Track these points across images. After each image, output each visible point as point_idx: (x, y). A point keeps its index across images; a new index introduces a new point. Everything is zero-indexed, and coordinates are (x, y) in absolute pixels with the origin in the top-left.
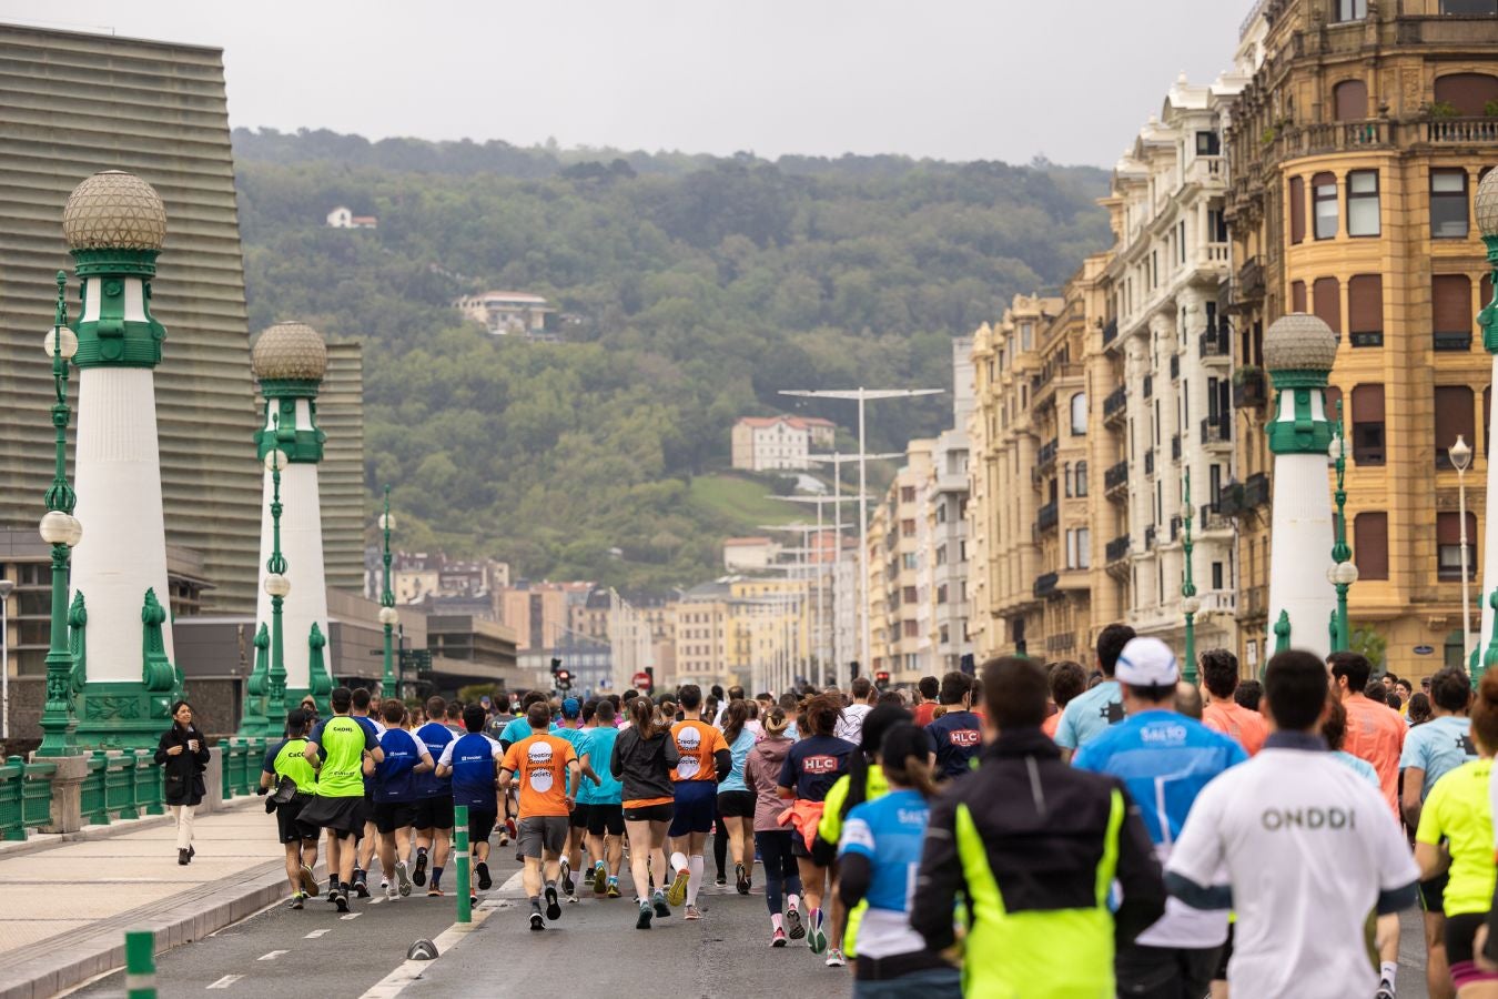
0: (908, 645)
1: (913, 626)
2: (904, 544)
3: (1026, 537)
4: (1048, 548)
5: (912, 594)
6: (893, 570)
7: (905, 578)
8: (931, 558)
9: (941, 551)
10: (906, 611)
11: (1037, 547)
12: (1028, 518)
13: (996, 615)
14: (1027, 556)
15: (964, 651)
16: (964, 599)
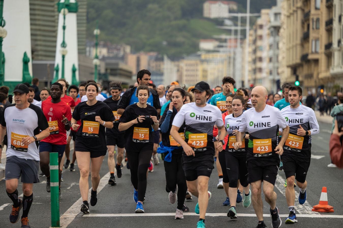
0: (259, 75)
1: (260, 70)
2: (259, 43)
3: (299, 42)
4: (306, 45)
5: (260, 59)
6: (255, 51)
7: (259, 54)
8: (267, 48)
9: (271, 46)
10: (259, 65)
11: (302, 45)
12: (300, 36)
13: (288, 66)
14: (299, 48)
15: (277, 78)
16: (278, 61)
